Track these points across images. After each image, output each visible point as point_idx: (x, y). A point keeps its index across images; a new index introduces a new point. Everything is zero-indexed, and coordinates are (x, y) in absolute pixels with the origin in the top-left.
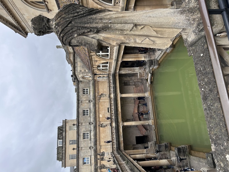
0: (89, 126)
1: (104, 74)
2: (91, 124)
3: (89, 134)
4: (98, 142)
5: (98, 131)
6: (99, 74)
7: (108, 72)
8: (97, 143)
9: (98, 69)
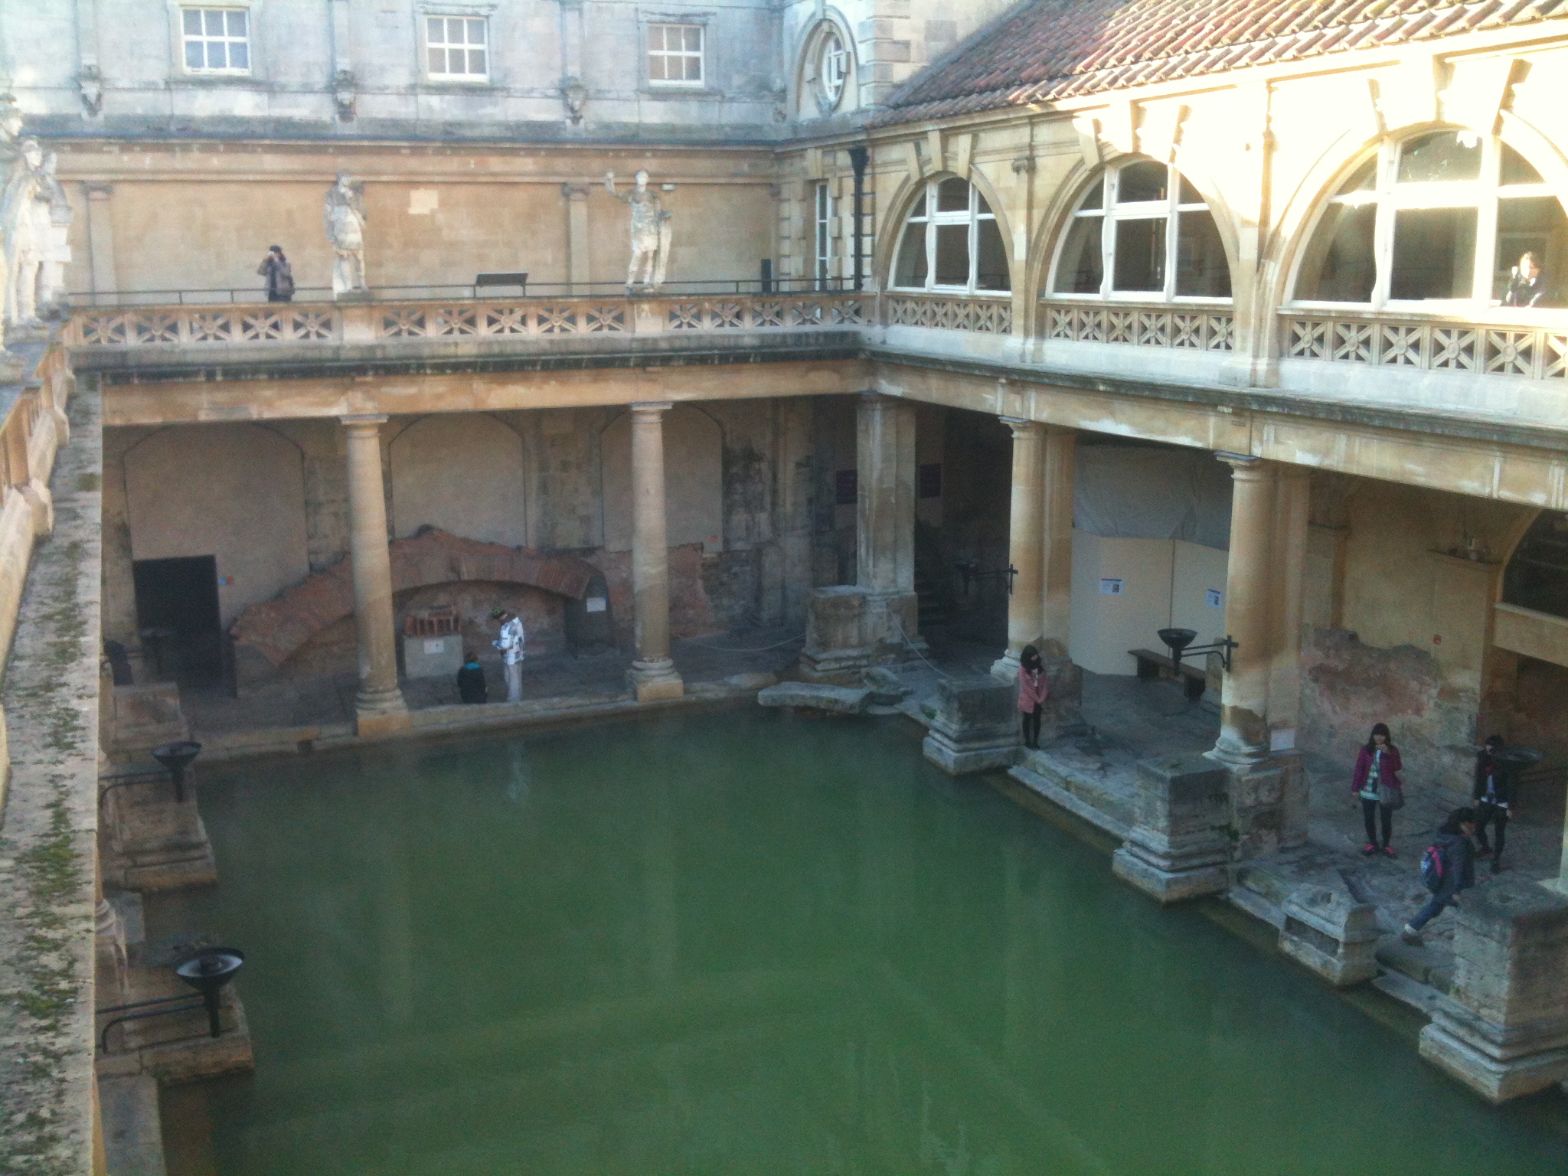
0: (319, 79)
1: (867, 248)
2: (345, 96)
3: (237, 72)
4: (148, 161)
5: (272, 162)
6: (867, 201)
7: (884, 285)
8: (146, 148)
9: (922, 183)
